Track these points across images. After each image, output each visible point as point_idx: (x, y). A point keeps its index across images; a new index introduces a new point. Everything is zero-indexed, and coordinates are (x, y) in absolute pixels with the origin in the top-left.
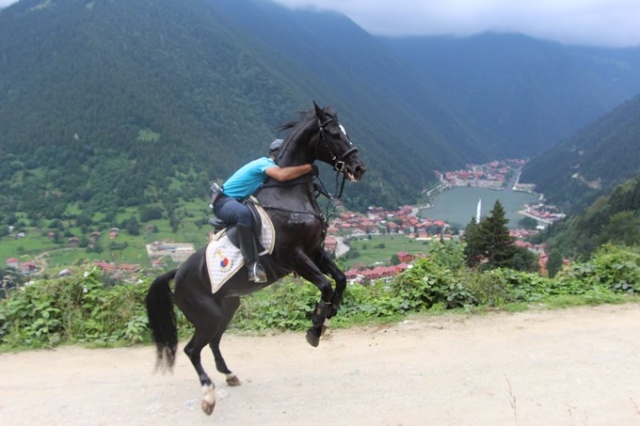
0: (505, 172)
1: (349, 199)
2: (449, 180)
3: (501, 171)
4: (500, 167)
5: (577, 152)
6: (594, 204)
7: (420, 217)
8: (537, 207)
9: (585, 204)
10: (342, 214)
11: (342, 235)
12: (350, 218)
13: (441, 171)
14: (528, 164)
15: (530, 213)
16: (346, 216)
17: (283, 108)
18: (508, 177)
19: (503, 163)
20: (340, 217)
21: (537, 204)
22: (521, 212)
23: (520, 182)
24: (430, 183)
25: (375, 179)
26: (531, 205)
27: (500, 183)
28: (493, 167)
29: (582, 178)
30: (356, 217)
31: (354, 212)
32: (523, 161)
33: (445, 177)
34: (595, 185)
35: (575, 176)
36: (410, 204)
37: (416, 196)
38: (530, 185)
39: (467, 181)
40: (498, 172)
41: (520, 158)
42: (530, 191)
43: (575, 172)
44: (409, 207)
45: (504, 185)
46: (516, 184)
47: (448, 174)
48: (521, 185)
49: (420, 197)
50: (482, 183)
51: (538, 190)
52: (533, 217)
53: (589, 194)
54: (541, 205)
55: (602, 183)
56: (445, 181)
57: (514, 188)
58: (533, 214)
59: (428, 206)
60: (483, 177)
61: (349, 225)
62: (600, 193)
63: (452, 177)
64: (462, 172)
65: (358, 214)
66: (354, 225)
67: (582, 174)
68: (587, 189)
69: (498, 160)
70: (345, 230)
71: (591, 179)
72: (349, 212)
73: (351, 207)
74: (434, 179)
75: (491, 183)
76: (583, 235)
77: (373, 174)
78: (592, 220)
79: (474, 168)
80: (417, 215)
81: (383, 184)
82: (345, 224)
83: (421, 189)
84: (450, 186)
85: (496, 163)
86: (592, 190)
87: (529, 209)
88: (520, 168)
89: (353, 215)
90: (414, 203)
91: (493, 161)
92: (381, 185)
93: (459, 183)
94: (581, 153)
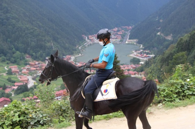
0: (121, 33)
1: (34, 54)
2: (91, 40)
3: (119, 33)
4: (118, 31)
5: (159, 21)
6: (169, 49)
7: (75, 61)
8: (140, 52)
9: (165, 49)
10: (30, 63)
11: (31, 75)
12: (36, 64)
13: (86, 35)
14: (133, 29)
15: (136, 55)
16: (33, 63)
18: (123, 36)
19: (120, 29)
20: (29, 65)
21: (139, 50)
22: (131, 55)
23: (129, 39)
24: (80, 42)
25: (49, 41)
26: (136, 51)
27: (119, 40)
28: (114, 31)
29: (162, 34)
30: (39, 64)
31: (38, 61)
32: (130, 27)
33: (88, 38)
34: (169, 38)
35: (159, 34)
36: (70, 55)
37: (73, 50)
38: (135, 40)
40: (117, 34)
41: (129, 25)
42: (135, 44)
43: (158, 31)
44: (69, 56)
45: (121, 41)
46: (128, 40)
47: (90, 36)
48: (131, 40)
49: (75, 50)
51: (139, 43)
52: (138, 57)
53: (166, 43)
54: (141, 51)
55: (172, 37)
56: (89, 41)
57: (127, 42)
58: (137, 56)
59: (80, 55)
61: (35, 69)
62: (172, 42)
63: (92, 38)
65: (40, 62)
66: (38, 68)
67: (162, 32)
68: (165, 40)
69: (117, 27)
70: (33, 72)
71: (167, 35)
72: (35, 61)
73: (35, 58)
74: (83, 40)
76: (164, 66)
77: (47, 39)
78: (168, 57)
80: (74, 60)
81: (54, 44)
82: (32, 68)
83: (76, 46)
84: (91, 43)
85: (116, 29)
86: (168, 40)
87: (135, 53)
88: (129, 31)
89: (37, 63)
90: (72, 54)
91: (114, 28)
92: (52, 44)
94: (161, 21)
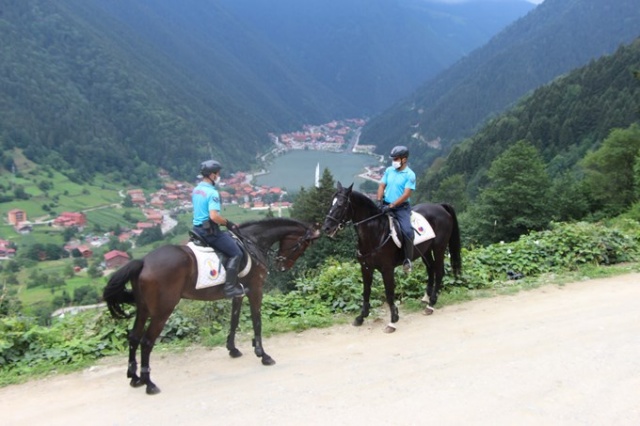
0: (345, 132)
1: (175, 168)
2: (285, 143)
3: (340, 132)
4: (339, 127)
5: (416, 111)
6: (433, 165)
7: (254, 185)
8: (378, 170)
9: (426, 165)
10: (167, 185)
11: (168, 208)
12: (177, 188)
13: (275, 133)
14: (367, 124)
15: (371, 176)
16: (172, 186)
17: (92, 63)
18: (348, 138)
19: (342, 124)
20: (166, 188)
21: (377, 166)
22: (362, 176)
23: (360, 143)
24: (265, 147)
25: (203, 144)
26: (371, 167)
27: (340, 144)
28: (331, 128)
29: (421, 137)
30: (184, 187)
31: (181, 181)
32: (362, 121)
33: (280, 140)
34: (435, 145)
35: (415, 136)
36: (243, 171)
37: (251, 162)
38: (371, 147)
39: (304, 144)
40: (337, 133)
41: (359, 118)
42: (370, 153)
43: (415, 131)
44: (243, 174)
45: (344, 147)
46: (356, 145)
47: (283, 136)
48: (363, 147)
49: (254, 162)
50: (320, 145)
51: (378, 152)
52: (374, 180)
53: (429, 154)
54: (382, 167)
55: (441, 143)
56: (281, 145)
57: (354, 150)
58: (374, 177)
59: (263, 172)
60: (321, 139)
61: (176, 197)
62: (440, 154)
63: (287, 140)
64: (298, 134)
65: (186, 184)
66: (182, 196)
67: (422, 134)
68: (427, 148)
69: (336, 120)
70: (172, 202)
71: (431, 139)
72: (175, 182)
73: (177, 176)
74: (269, 143)
75: (330, 145)
76: (423, 198)
77: (201, 139)
78: (432, 182)
79: (312, 130)
80: (251, 183)
81: (213, 149)
82: (171, 196)
83: (256, 155)
84: (286, 149)
85: (334, 124)
86: (433, 150)
87: (370, 172)
88: (360, 128)
89: (180, 185)
90: (247, 170)
91: (331, 121)
92: (210, 150)
93: (296, 146)
94: (421, 111)
